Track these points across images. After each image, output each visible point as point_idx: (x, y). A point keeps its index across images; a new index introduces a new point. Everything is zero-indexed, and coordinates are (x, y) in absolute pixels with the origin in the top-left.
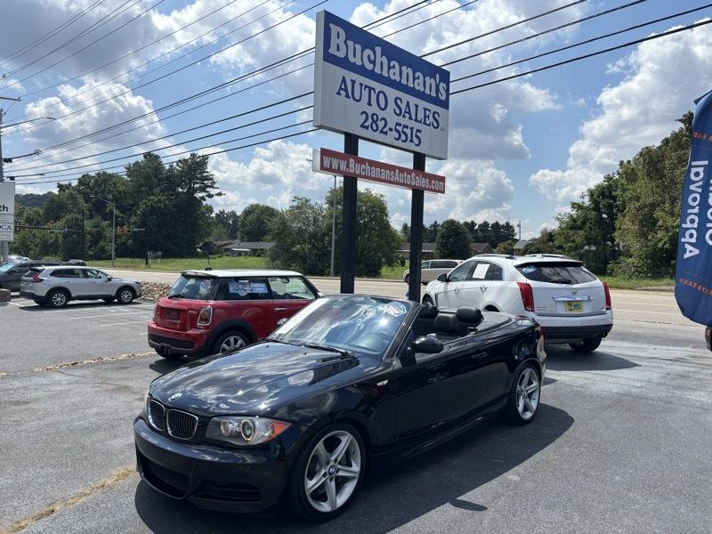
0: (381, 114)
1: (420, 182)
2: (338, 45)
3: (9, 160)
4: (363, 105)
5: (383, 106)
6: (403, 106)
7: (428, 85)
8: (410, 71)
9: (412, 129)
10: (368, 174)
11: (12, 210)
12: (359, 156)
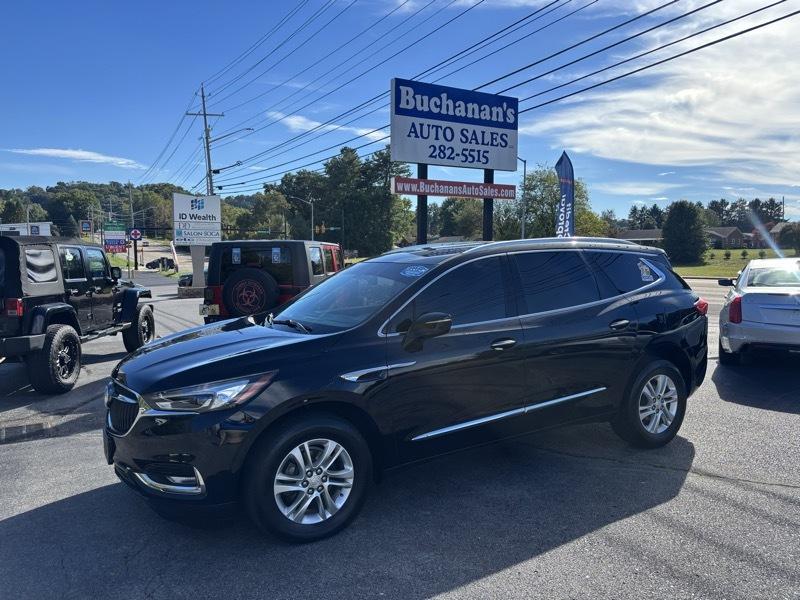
0: (447, 145)
1: (489, 192)
2: (408, 101)
3: (217, 172)
4: (432, 141)
5: (449, 138)
6: (469, 135)
7: (494, 114)
8: (476, 106)
9: (479, 151)
10: (437, 191)
11: (219, 220)
12: (429, 178)
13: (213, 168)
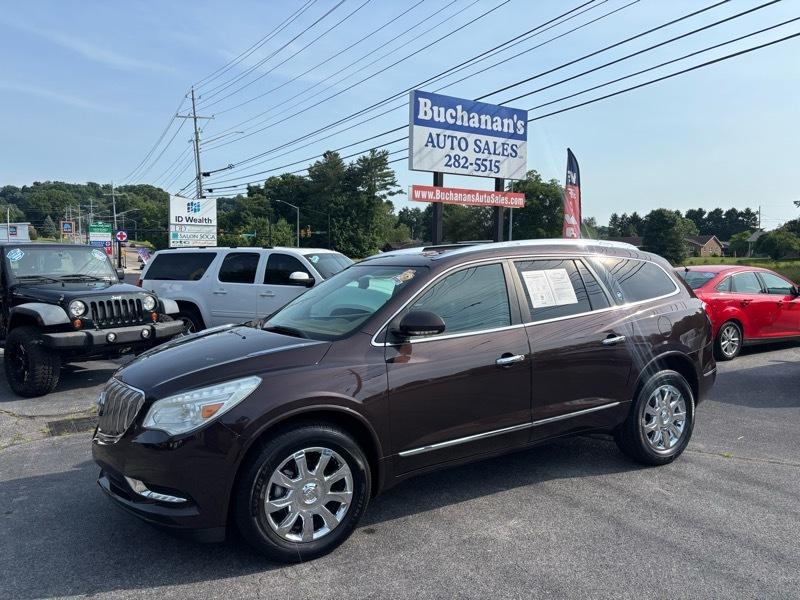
0: (462, 154)
1: (500, 200)
2: (425, 112)
3: (207, 174)
4: (447, 150)
5: (463, 147)
6: (482, 145)
7: (505, 126)
8: (488, 117)
9: (491, 161)
10: (452, 199)
11: (215, 223)
12: (446, 185)
13: (202, 171)
